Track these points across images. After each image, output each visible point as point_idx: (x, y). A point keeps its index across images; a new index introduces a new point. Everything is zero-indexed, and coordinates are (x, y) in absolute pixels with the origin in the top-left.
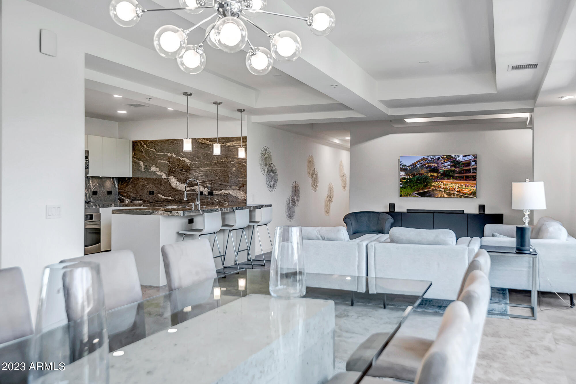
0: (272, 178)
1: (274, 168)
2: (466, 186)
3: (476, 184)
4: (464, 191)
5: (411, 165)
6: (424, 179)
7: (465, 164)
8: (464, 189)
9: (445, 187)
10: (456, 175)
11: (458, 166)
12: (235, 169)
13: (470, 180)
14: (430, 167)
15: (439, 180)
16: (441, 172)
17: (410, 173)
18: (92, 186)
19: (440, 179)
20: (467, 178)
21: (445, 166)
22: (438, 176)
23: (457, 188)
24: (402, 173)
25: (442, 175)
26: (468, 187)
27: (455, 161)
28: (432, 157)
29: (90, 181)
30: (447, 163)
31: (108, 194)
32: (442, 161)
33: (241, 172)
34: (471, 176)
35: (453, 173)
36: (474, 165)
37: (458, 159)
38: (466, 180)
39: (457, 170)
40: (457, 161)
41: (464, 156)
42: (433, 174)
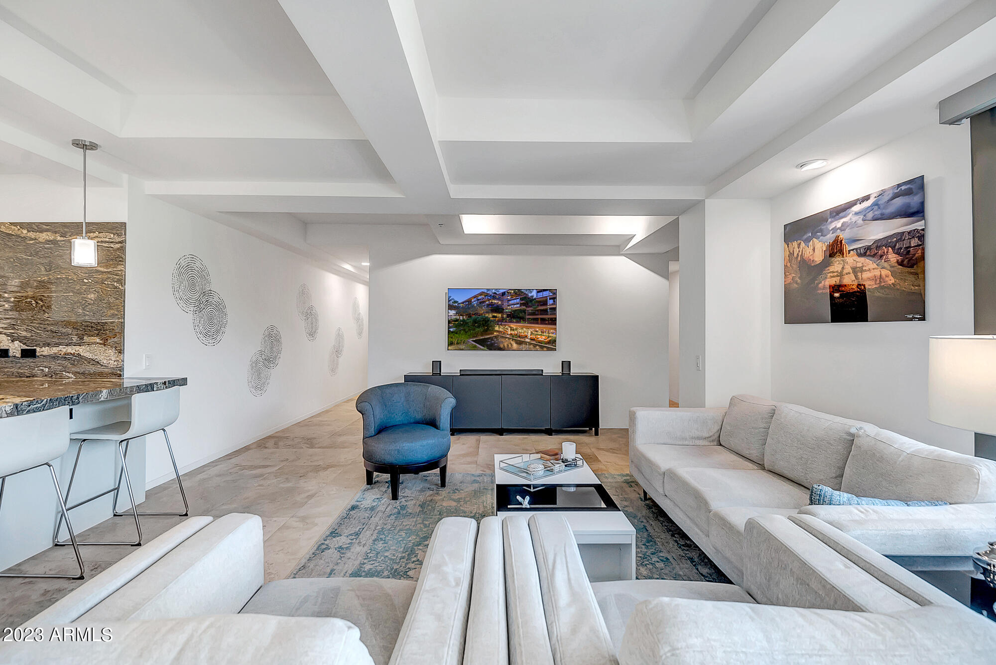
0: (211, 319)
1: (216, 299)
2: (542, 332)
3: (555, 329)
4: (540, 339)
5: (465, 302)
6: (483, 321)
7: (540, 302)
8: (539, 336)
9: (513, 332)
10: (527, 317)
11: (530, 304)
12: (92, 295)
13: (546, 324)
14: (492, 305)
15: (505, 324)
16: (507, 312)
17: (464, 312)
19: (506, 322)
20: (543, 321)
21: (513, 305)
22: (502, 317)
23: (529, 334)
24: (452, 312)
25: (507, 317)
26: (545, 334)
27: (525, 298)
28: (493, 291)
30: (515, 300)
32: (509, 298)
33: (109, 303)
34: (548, 318)
35: (523, 314)
36: (552, 304)
37: (530, 295)
38: (541, 324)
39: (530, 310)
40: (528, 298)
41: (539, 291)
42: (496, 315)
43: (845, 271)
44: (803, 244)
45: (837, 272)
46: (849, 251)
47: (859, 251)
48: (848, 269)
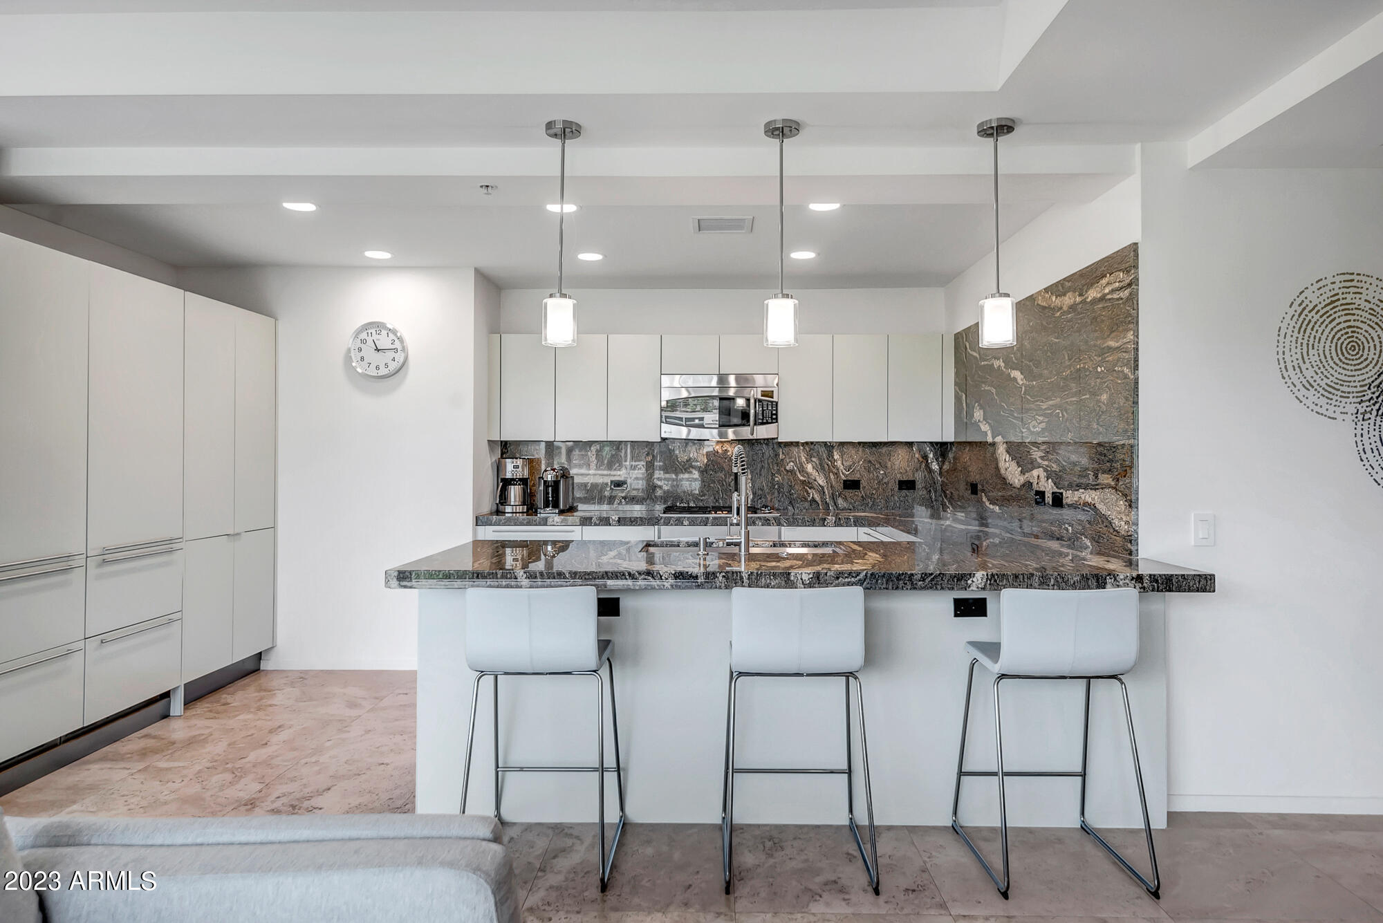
18: (842, 467)
29: (835, 453)
31: (900, 488)
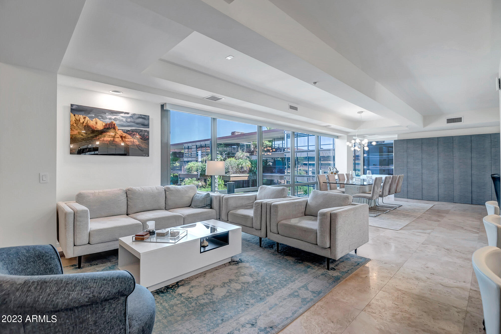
43: (116, 136)
44: (87, 118)
45: (112, 136)
46: (119, 130)
47: (124, 130)
48: (118, 136)
